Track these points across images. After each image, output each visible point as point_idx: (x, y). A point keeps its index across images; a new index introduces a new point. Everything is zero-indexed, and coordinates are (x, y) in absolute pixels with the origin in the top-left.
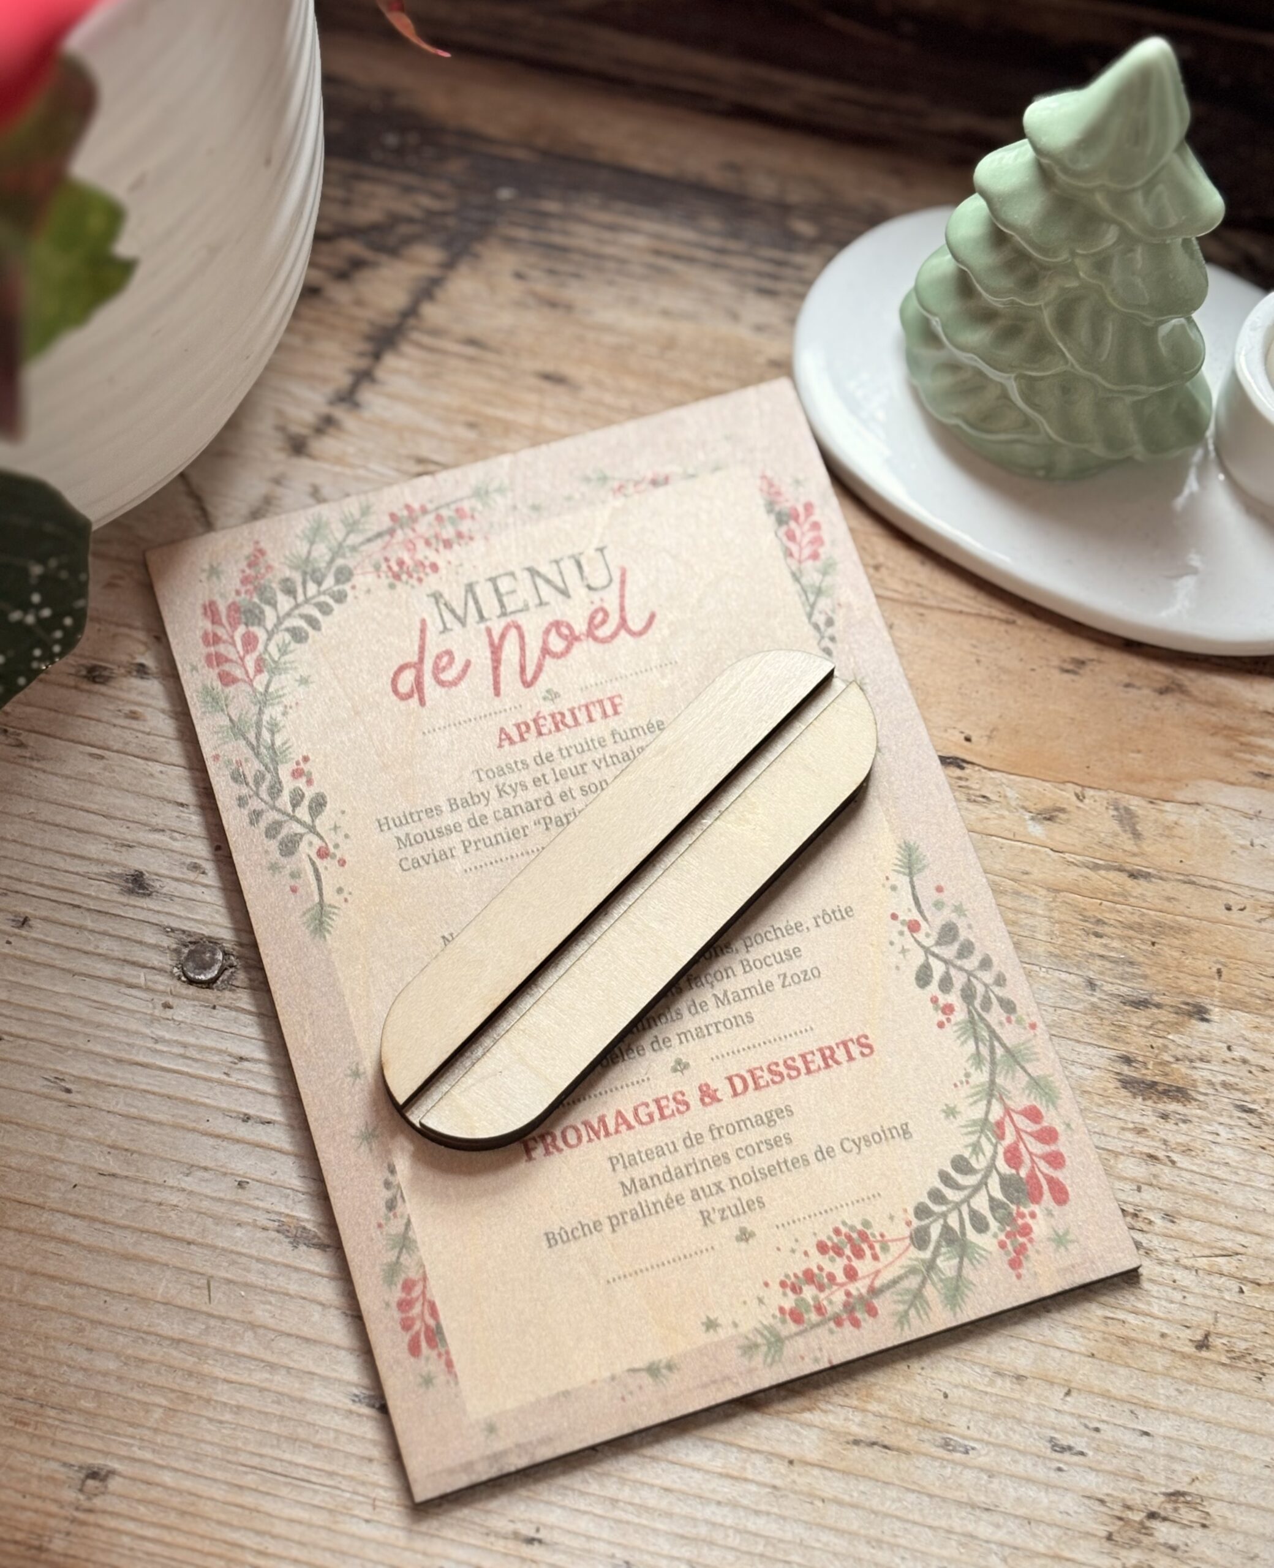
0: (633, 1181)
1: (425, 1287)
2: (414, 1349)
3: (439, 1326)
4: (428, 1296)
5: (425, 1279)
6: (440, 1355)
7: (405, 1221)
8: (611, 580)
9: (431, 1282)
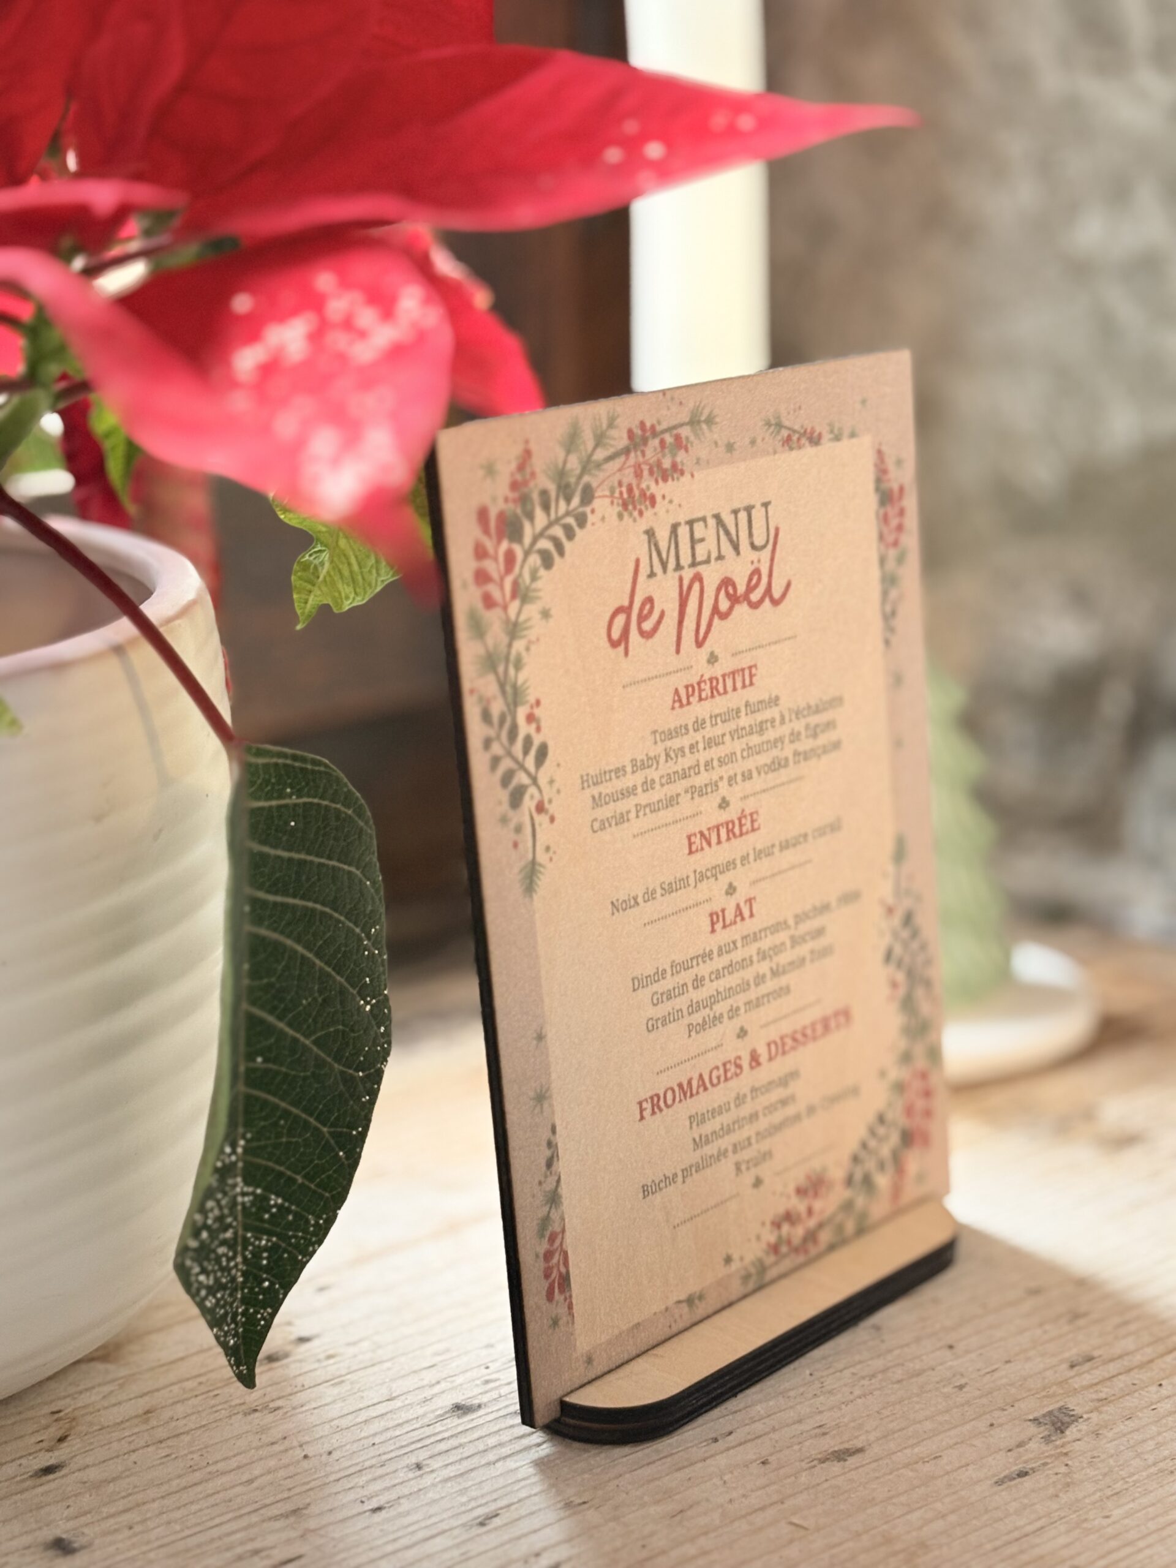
0: (701, 1137)
1: (563, 1238)
2: (550, 1296)
3: (568, 1273)
4: (564, 1246)
5: (563, 1231)
6: (565, 1299)
7: (556, 1178)
8: (768, 541)
9: (568, 1234)
